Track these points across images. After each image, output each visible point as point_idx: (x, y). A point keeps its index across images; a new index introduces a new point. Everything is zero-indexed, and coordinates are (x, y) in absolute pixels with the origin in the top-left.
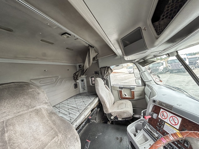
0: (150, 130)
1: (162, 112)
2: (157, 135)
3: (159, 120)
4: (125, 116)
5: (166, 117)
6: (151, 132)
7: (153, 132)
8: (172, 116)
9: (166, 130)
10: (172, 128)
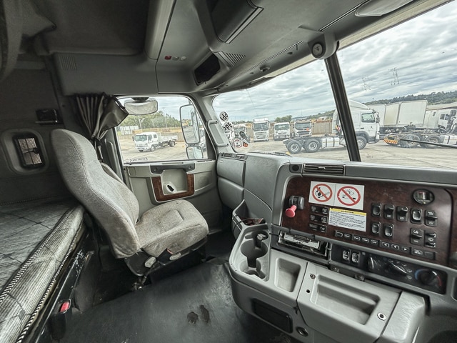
0: (295, 241)
1: (316, 187)
2: (316, 245)
3: (314, 209)
4: (192, 239)
5: (328, 196)
6: (301, 246)
7: (304, 243)
8: (342, 189)
9: (335, 225)
10: (348, 214)
